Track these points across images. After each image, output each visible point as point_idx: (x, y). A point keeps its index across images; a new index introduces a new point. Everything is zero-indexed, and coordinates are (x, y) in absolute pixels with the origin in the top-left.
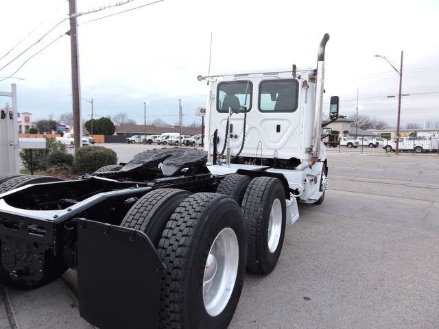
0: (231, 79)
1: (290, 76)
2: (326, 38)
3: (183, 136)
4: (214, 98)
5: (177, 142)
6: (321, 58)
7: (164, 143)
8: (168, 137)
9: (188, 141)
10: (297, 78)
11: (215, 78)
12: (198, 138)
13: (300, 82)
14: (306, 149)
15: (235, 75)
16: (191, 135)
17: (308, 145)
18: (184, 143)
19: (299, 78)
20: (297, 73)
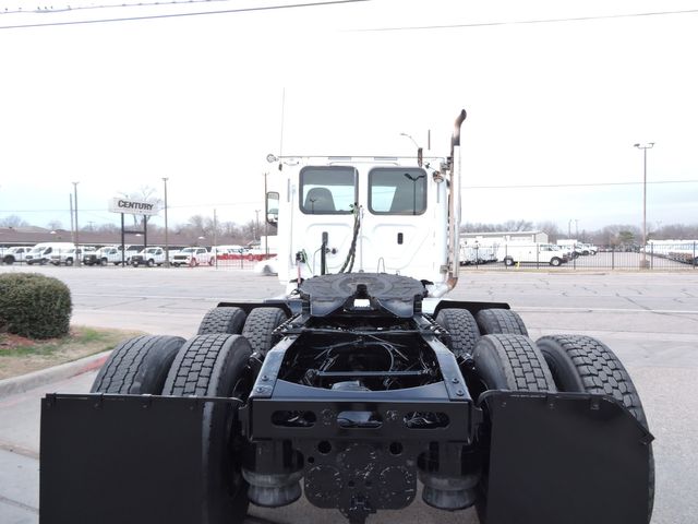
0: (324, 162)
1: (414, 163)
2: (463, 115)
3: (82, 248)
4: (294, 191)
5: (71, 259)
6: (456, 142)
7: (42, 262)
8: (50, 250)
9: (93, 257)
10: (424, 167)
11: (296, 160)
12: (114, 252)
13: (429, 173)
14: (442, 267)
15: (330, 157)
16: (98, 247)
17: (442, 262)
18: (85, 261)
19: (427, 167)
20: (424, 160)
